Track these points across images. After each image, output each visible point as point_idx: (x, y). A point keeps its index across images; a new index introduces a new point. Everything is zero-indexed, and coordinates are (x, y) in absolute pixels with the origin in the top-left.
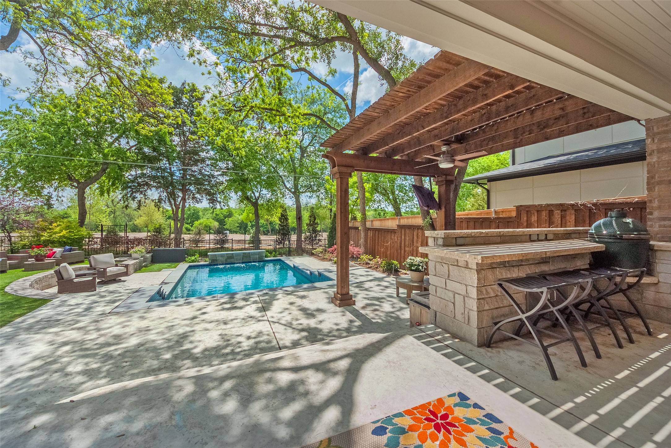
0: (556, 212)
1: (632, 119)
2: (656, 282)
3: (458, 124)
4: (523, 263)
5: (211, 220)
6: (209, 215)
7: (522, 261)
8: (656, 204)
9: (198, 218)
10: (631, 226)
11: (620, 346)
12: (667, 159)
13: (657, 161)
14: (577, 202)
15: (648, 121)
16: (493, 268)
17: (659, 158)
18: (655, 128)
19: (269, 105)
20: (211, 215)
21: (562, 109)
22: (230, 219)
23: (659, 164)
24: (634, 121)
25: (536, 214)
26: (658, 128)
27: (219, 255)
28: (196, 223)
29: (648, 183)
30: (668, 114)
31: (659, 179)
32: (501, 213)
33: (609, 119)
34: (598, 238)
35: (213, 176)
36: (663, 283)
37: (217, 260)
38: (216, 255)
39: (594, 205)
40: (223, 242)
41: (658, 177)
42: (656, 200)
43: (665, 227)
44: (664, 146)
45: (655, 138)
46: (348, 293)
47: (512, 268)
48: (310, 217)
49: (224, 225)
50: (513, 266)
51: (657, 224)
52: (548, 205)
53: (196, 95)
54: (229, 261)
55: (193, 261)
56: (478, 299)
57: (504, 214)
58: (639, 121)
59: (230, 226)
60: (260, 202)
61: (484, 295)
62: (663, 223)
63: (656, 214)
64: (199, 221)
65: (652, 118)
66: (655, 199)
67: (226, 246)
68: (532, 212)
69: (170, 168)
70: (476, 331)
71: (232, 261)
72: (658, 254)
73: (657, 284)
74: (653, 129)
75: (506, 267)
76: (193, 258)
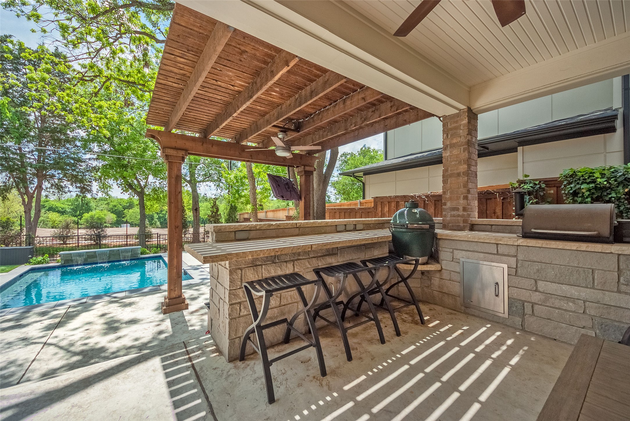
0: (400, 203)
1: (433, 115)
2: (439, 269)
3: (281, 108)
4: (301, 257)
5: (106, 212)
6: (104, 206)
7: (299, 254)
8: (448, 195)
9: (89, 209)
10: (418, 216)
11: (382, 341)
12: (456, 153)
13: (449, 155)
14: (415, 194)
15: (445, 117)
16: (256, 266)
17: (451, 152)
18: (449, 124)
19: (128, 76)
20: (106, 206)
21: (364, 99)
22: (131, 211)
23: (450, 158)
24: (435, 117)
25: (387, 205)
26: (451, 125)
27: (74, 253)
28: (86, 216)
29: (444, 176)
30: (458, 112)
31: (451, 172)
32: (365, 204)
33: (418, 115)
34: (394, 227)
35: (80, 160)
36: (446, 270)
37: (72, 260)
38: (71, 254)
39: (427, 196)
40: (99, 237)
41: (450, 171)
42: (449, 191)
43: (454, 216)
44: (455, 141)
45: (449, 134)
46: (180, 296)
47: (285, 264)
48: (212, 207)
49: (124, 217)
50: (286, 262)
51: (449, 214)
52: (396, 197)
53: (25, 56)
54: (90, 260)
55: (39, 263)
56: (231, 305)
57: (367, 205)
58: (439, 118)
59: (130, 219)
60: (147, 191)
61: (240, 298)
62: (453, 213)
63: (449, 204)
64: (90, 213)
65: (447, 115)
66: (447, 190)
67: (104, 242)
68: (385, 203)
69: (20, 149)
70: (228, 341)
71: (94, 260)
72: (441, 243)
73: (440, 271)
74: (447, 126)
75: (275, 263)
76: (40, 258)
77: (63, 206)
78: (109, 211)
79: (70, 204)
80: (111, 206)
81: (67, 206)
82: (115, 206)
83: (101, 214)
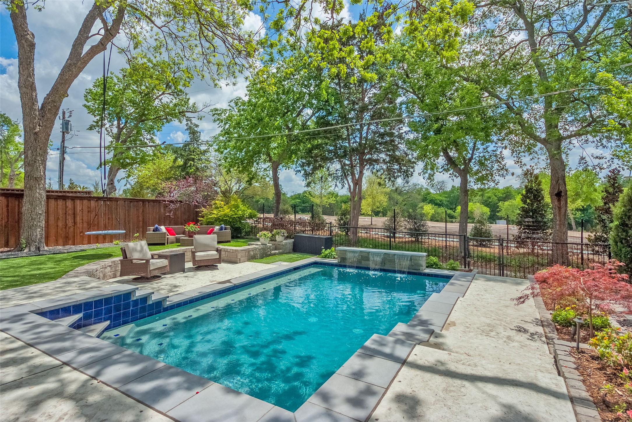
22: (506, 203)
37: (346, 259)
38: (346, 251)
54: (363, 263)
59: (506, 213)
77: (441, 198)
78: (483, 204)
79: (446, 196)
80: (485, 198)
81: (444, 198)
82: (489, 198)
83: (473, 207)
